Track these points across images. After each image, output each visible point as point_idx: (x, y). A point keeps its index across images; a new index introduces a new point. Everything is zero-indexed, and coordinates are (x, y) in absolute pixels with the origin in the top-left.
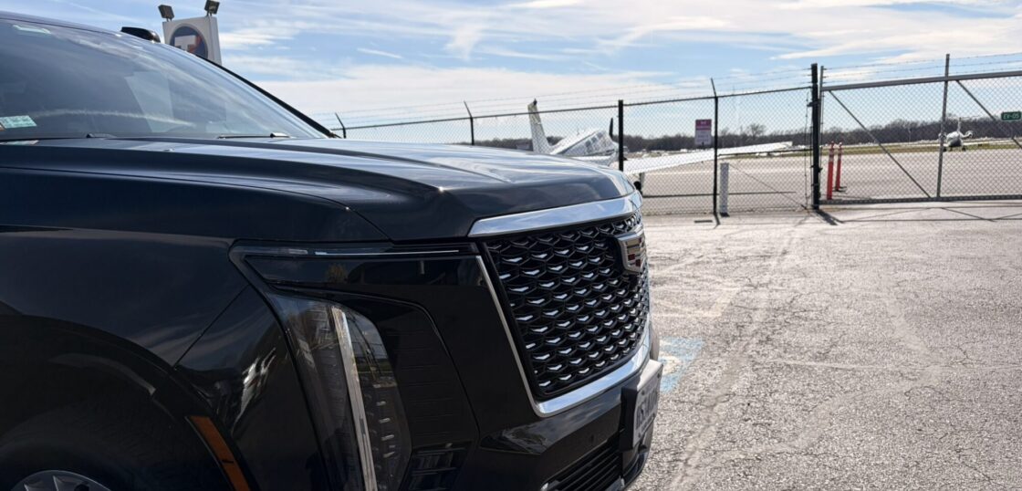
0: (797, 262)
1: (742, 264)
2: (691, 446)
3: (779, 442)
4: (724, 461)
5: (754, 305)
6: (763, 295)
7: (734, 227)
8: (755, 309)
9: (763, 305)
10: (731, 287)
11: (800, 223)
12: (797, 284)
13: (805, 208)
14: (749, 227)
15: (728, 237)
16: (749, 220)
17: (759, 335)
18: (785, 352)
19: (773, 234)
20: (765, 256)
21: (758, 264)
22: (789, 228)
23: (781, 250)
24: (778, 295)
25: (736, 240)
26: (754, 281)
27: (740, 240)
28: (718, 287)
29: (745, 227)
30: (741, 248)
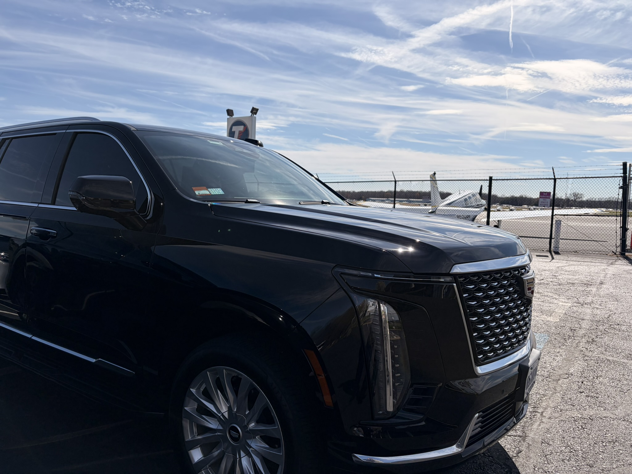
0: (611, 290)
1: (571, 288)
2: (544, 404)
3: (604, 410)
4: (567, 417)
5: (582, 316)
6: (588, 310)
7: (564, 262)
8: (583, 319)
9: (587, 317)
10: (565, 302)
11: (612, 264)
12: (612, 305)
13: (615, 254)
14: (575, 263)
15: (560, 268)
16: (574, 259)
17: (587, 337)
18: (606, 351)
19: (593, 269)
20: (588, 284)
21: (583, 289)
22: (604, 266)
23: (598, 281)
24: (598, 312)
25: (566, 271)
26: (581, 300)
27: (569, 272)
28: (556, 301)
29: (571, 263)
30: (571, 277)
